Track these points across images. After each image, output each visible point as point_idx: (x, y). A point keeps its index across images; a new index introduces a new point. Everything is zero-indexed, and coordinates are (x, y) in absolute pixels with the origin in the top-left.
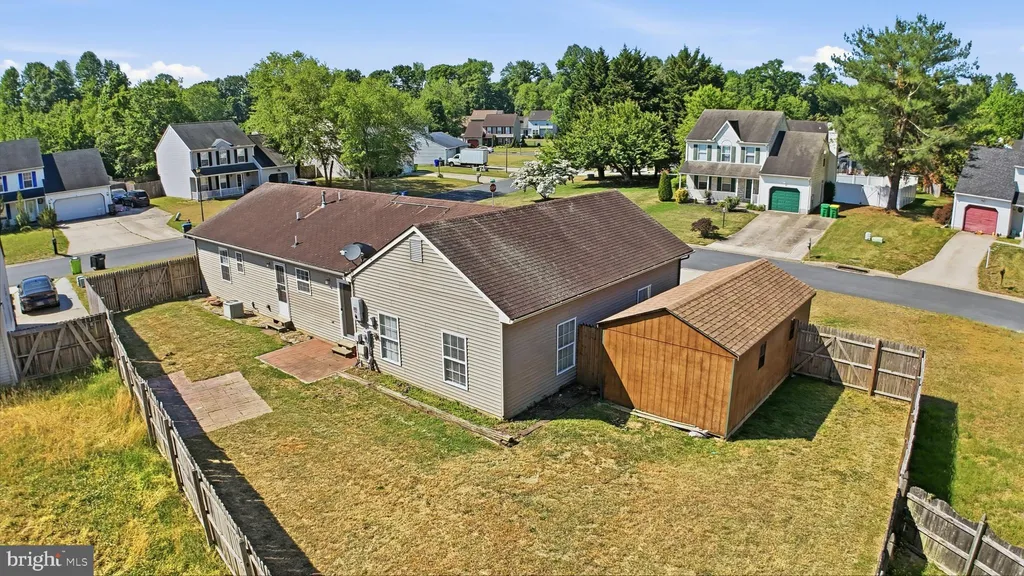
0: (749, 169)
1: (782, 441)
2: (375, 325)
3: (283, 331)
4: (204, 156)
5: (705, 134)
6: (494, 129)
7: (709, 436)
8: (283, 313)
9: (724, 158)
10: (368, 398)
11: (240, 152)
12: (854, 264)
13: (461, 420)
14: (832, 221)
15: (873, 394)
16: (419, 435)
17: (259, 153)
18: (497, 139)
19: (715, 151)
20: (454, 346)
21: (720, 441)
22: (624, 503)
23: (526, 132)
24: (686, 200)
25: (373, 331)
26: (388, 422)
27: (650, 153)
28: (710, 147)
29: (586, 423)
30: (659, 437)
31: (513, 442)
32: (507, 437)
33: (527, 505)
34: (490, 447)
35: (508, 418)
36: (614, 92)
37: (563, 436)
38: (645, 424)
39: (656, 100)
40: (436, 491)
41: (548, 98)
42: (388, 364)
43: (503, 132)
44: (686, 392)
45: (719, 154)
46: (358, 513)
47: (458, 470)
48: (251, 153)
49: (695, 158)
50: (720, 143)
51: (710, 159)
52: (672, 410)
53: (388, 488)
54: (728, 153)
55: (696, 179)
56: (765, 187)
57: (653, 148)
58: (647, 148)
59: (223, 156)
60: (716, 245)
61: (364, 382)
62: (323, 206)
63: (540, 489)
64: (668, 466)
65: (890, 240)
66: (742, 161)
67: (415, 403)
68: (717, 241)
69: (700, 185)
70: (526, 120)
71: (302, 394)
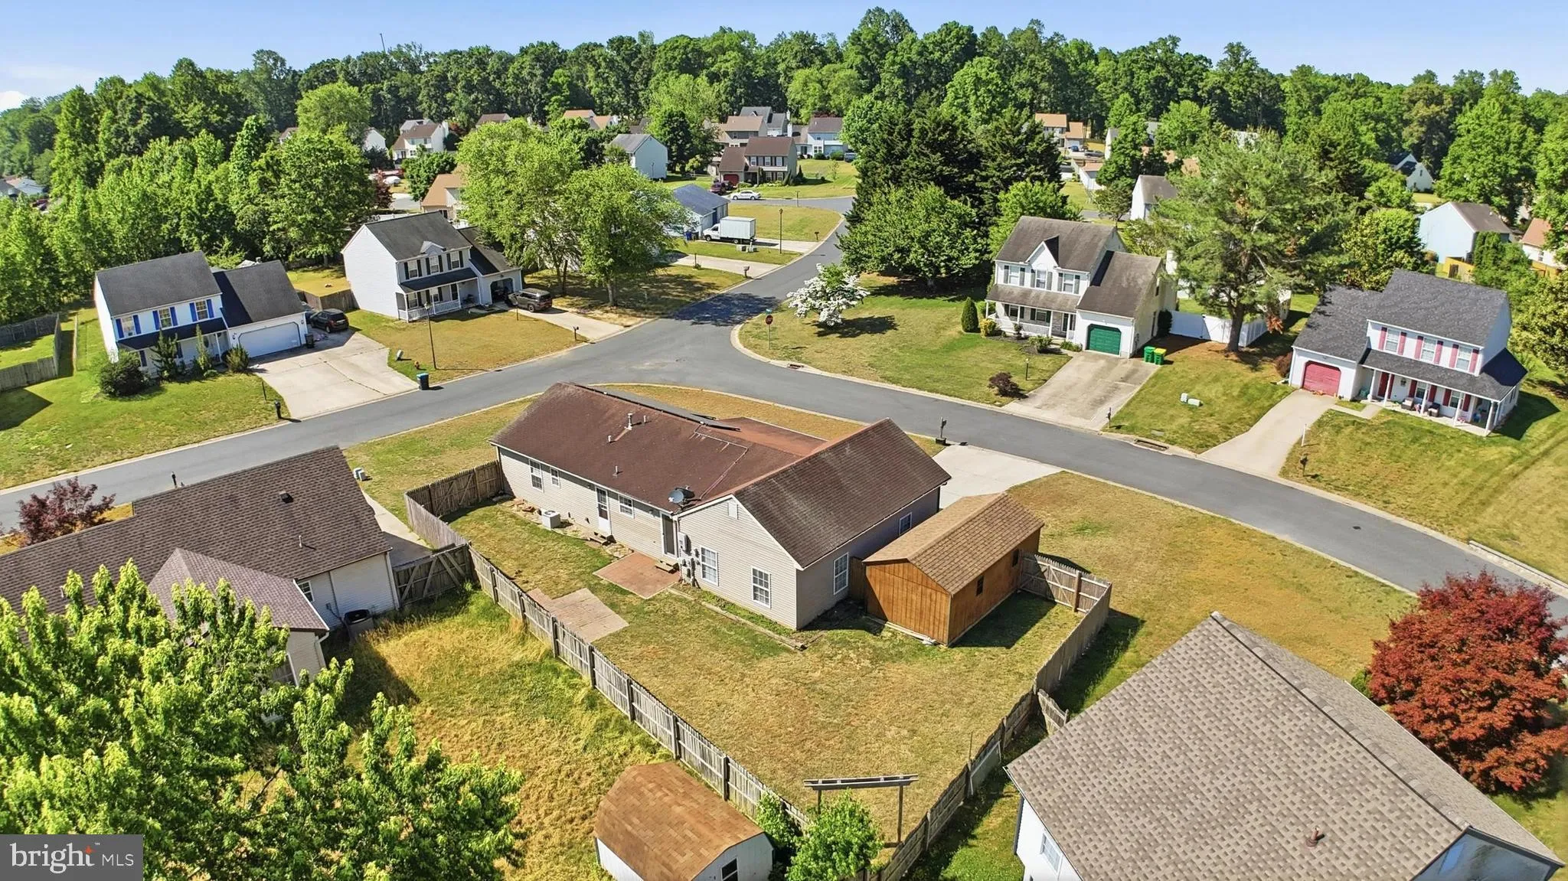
0: (1066, 299)
1: (988, 649)
2: (697, 555)
3: (606, 544)
4: (412, 267)
5: (1019, 253)
6: (761, 160)
7: (935, 644)
8: (604, 527)
9: (1039, 283)
10: (698, 612)
11: (455, 258)
12: (1155, 437)
13: (768, 631)
14: (1154, 368)
15: (1076, 611)
16: (739, 643)
17: (476, 255)
18: (764, 173)
19: (1028, 275)
20: (760, 578)
21: (943, 647)
22: (873, 689)
23: (805, 149)
24: (995, 332)
25: (695, 559)
26: (716, 632)
27: (957, 259)
28: (1023, 270)
29: (853, 633)
30: (902, 644)
31: (803, 648)
32: (800, 645)
33: (813, 690)
34: (788, 651)
35: (800, 629)
36: (917, 167)
37: (837, 643)
38: (894, 634)
39: (971, 178)
40: (757, 682)
41: (836, 91)
42: (707, 583)
43: (773, 163)
44: (921, 613)
45: (1033, 278)
46: (712, 697)
47: (769, 667)
48: (467, 255)
49: (1006, 281)
50: (1035, 266)
51: (1022, 283)
52: (913, 624)
53: (727, 681)
54: (1043, 278)
55: (1006, 307)
56: (1082, 323)
57: (961, 252)
58: (954, 254)
59: (434, 262)
60: (1014, 407)
61: (691, 598)
62: (630, 428)
63: (821, 680)
64: (905, 666)
65: (1209, 402)
66: (1060, 289)
67: (732, 616)
68: (1016, 400)
69: (1011, 312)
70: (804, 131)
71: (646, 609)
